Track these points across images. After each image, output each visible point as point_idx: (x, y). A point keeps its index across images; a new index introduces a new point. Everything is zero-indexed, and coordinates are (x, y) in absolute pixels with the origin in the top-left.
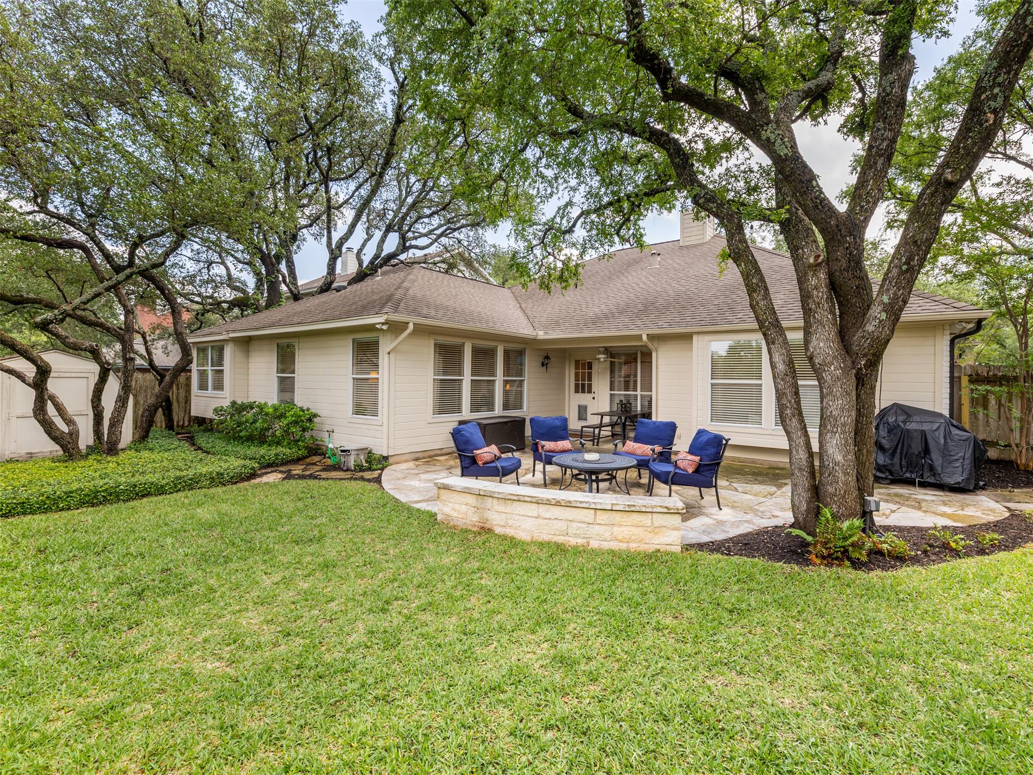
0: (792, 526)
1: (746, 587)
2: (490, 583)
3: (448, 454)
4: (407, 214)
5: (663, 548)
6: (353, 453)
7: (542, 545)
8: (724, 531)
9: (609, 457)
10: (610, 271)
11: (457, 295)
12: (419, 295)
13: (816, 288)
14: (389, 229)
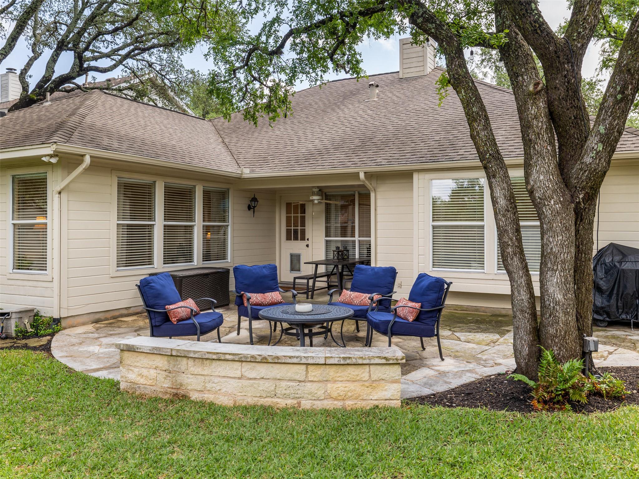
0: (515, 372)
1: (468, 439)
2: (183, 457)
3: (137, 314)
4: (84, 29)
5: (381, 404)
6: (14, 316)
7: (246, 409)
8: (446, 382)
9: (323, 308)
10: (324, 104)
11: (146, 126)
12: (99, 124)
13: (536, 117)
14: (61, 46)
